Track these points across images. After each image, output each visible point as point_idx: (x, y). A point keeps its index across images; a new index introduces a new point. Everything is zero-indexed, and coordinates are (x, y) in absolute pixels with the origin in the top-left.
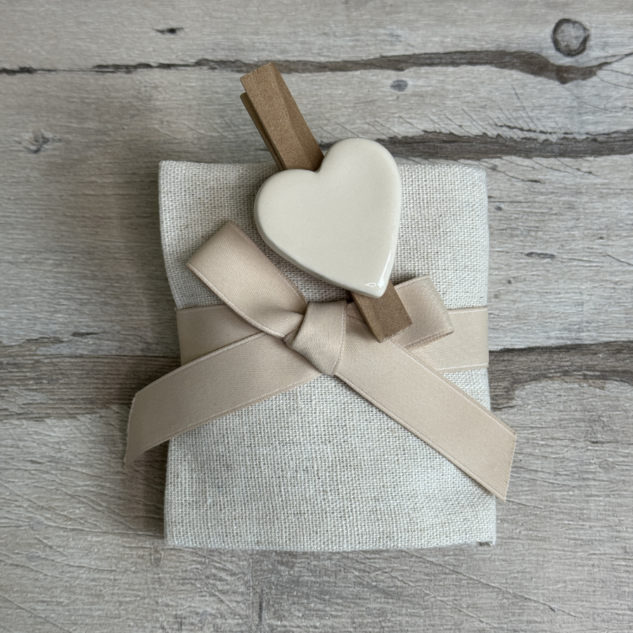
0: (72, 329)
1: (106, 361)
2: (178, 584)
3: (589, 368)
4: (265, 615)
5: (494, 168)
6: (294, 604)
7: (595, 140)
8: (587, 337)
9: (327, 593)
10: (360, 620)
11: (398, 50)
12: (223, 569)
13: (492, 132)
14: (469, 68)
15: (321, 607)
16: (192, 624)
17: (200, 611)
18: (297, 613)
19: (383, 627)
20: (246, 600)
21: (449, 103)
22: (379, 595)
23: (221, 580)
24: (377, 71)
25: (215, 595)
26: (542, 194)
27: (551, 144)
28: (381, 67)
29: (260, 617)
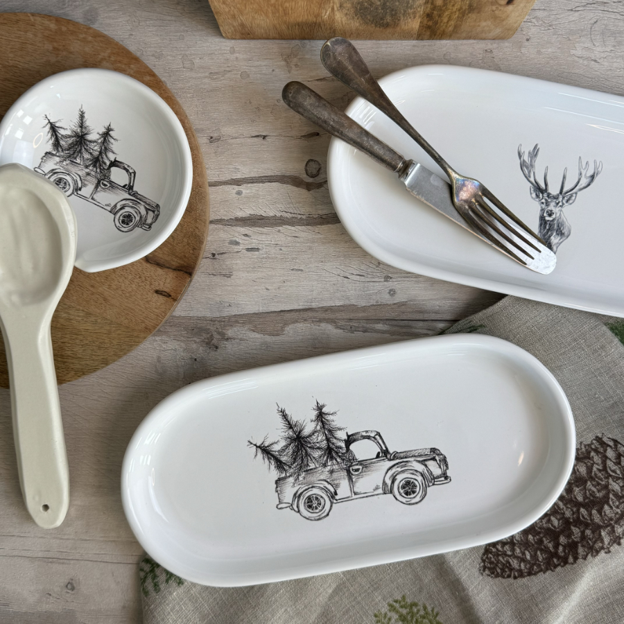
3: (314, 318)
5: (279, 231)
7: (321, 218)
8: (314, 305)
11: (239, 176)
13: (278, 214)
14: (269, 184)
21: (260, 201)
24: (230, 186)
26: (298, 242)
27: (303, 219)
28: (231, 184)
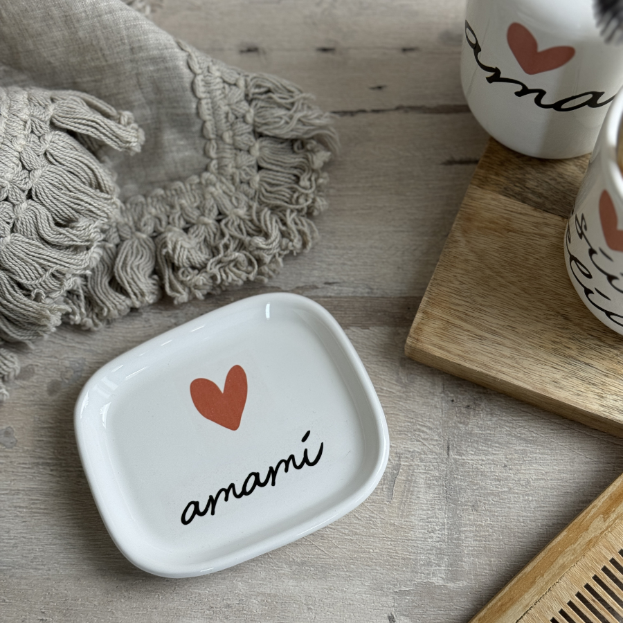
0: (324, 280)
1: (345, 300)
2: (397, 434)
4: (451, 453)
6: (469, 446)
9: (489, 440)
10: (510, 456)
12: (424, 426)
15: (486, 448)
16: (407, 458)
17: (411, 450)
18: (471, 452)
19: (525, 461)
20: (440, 444)
22: (522, 442)
23: (423, 432)
25: (420, 441)
29: (448, 454)
